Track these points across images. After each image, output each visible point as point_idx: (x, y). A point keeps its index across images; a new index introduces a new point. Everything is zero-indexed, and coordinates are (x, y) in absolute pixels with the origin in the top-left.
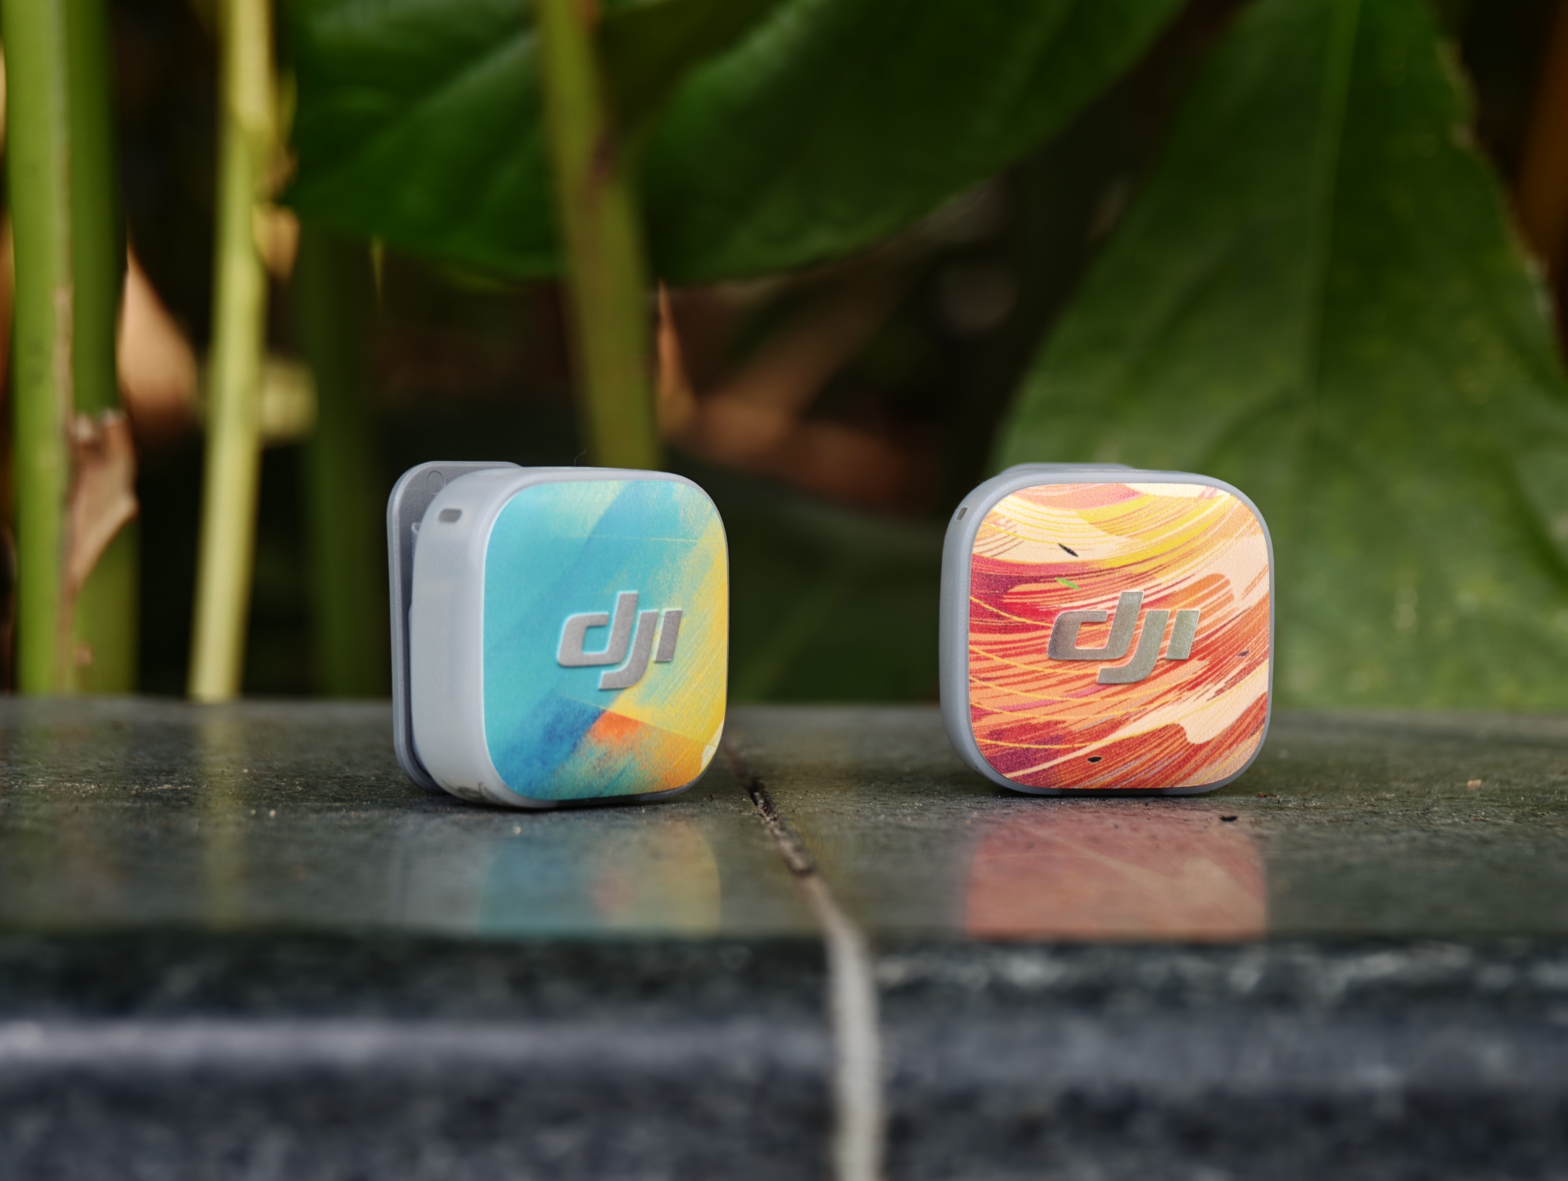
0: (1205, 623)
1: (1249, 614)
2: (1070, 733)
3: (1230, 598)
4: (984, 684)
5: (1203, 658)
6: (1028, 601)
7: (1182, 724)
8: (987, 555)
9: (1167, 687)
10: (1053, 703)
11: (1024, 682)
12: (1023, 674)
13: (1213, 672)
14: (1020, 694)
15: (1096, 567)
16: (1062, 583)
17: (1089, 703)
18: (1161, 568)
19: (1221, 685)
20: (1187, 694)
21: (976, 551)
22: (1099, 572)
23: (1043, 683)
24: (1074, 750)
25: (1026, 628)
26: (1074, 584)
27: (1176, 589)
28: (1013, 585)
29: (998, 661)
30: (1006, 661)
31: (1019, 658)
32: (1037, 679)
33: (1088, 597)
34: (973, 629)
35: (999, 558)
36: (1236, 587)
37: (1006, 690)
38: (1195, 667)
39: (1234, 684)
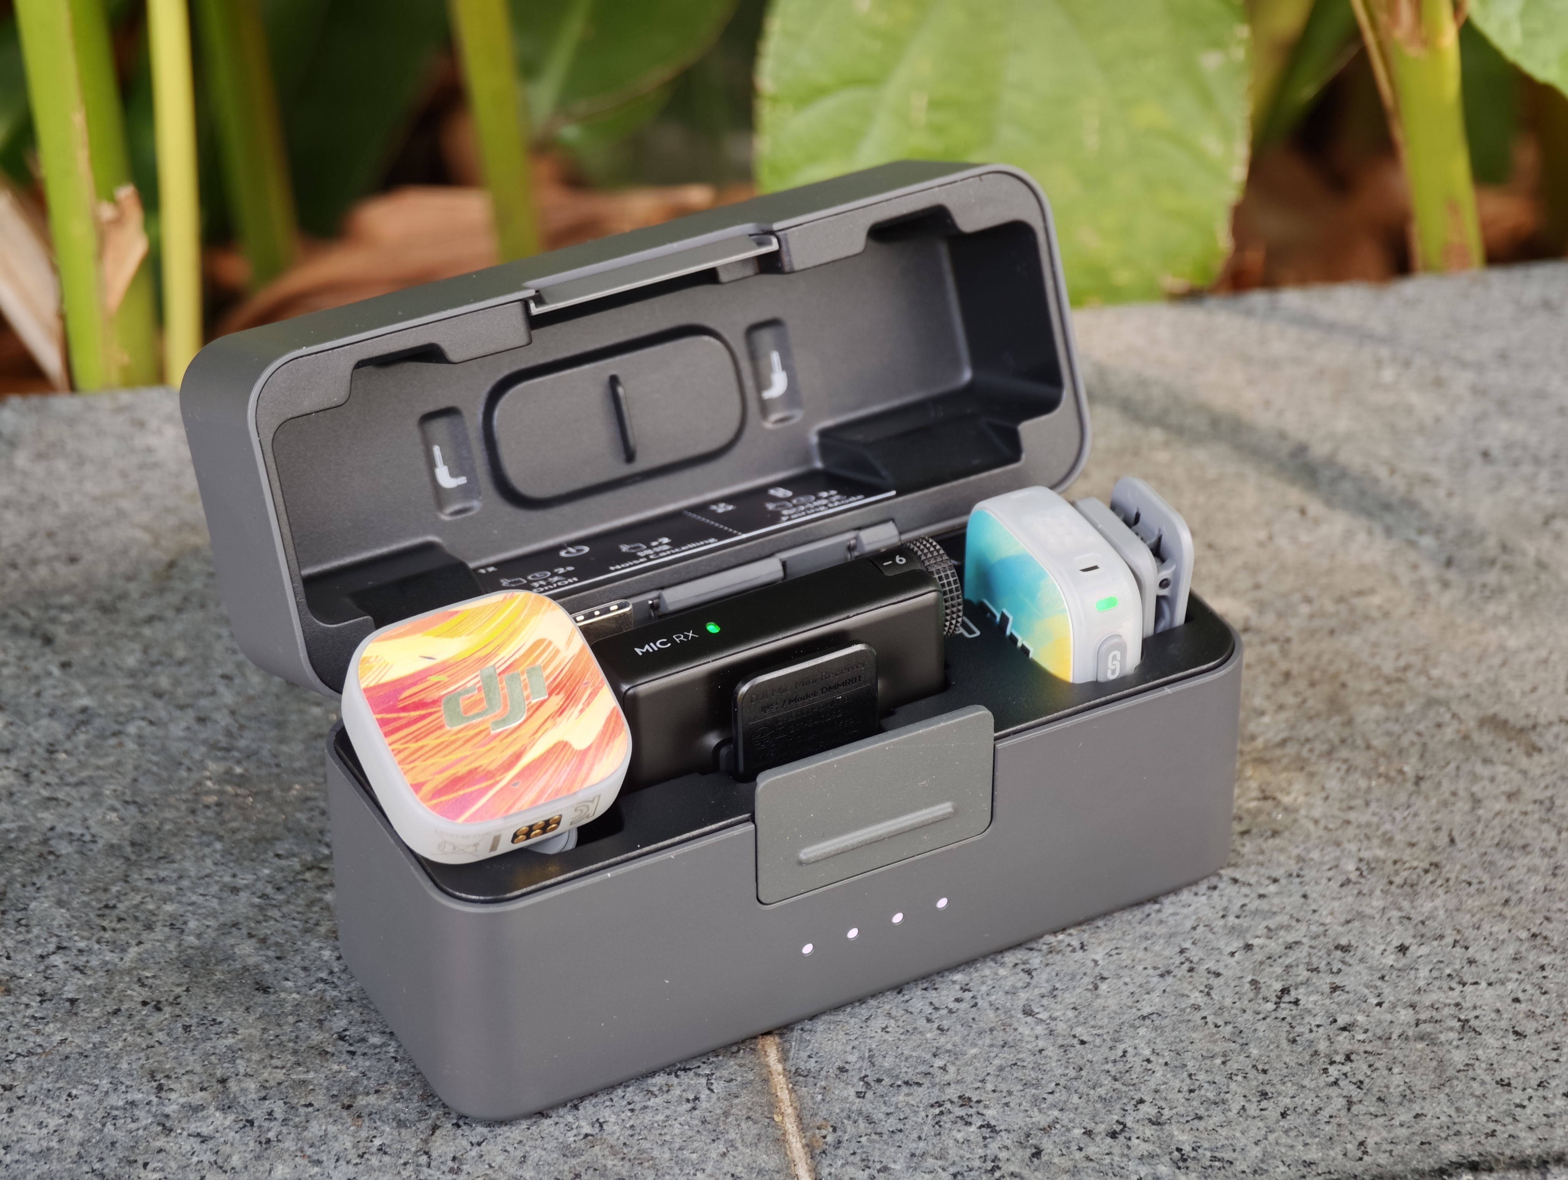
0: (548, 671)
1: (577, 658)
2: (489, 772)
3: (557, 652)
4: (412, 765)
5: (558, 693)
6: (416, 699)
7: (566, 739)
8: (373, 684)
9: (542, 720)
10: (466, 757)
11: (439, 751)
12: (436, 746)
13: (571, 698)
14: (441, 760)
15: (452, 661)
16: (434, 679)
17: (492, 748)
18: (499, 647)
19: (580, 706)
20: (559, 720)
21: (363, 686)
22: (457, 664)
23: (453, 747)
24: (497, 783)
25: (423, 717)
26: (443, 678)
27: (517, 656)
28: (400, 693)
29: (414, 746)
30: (420, 744)
31: (428, 738)
32: (448, 746)
33: (457, 682)
34: (387, 735)
35: (383, 681)
36: (559, 642)
37: (429, 762)
38: (557, 700)
39: (589, 704)
